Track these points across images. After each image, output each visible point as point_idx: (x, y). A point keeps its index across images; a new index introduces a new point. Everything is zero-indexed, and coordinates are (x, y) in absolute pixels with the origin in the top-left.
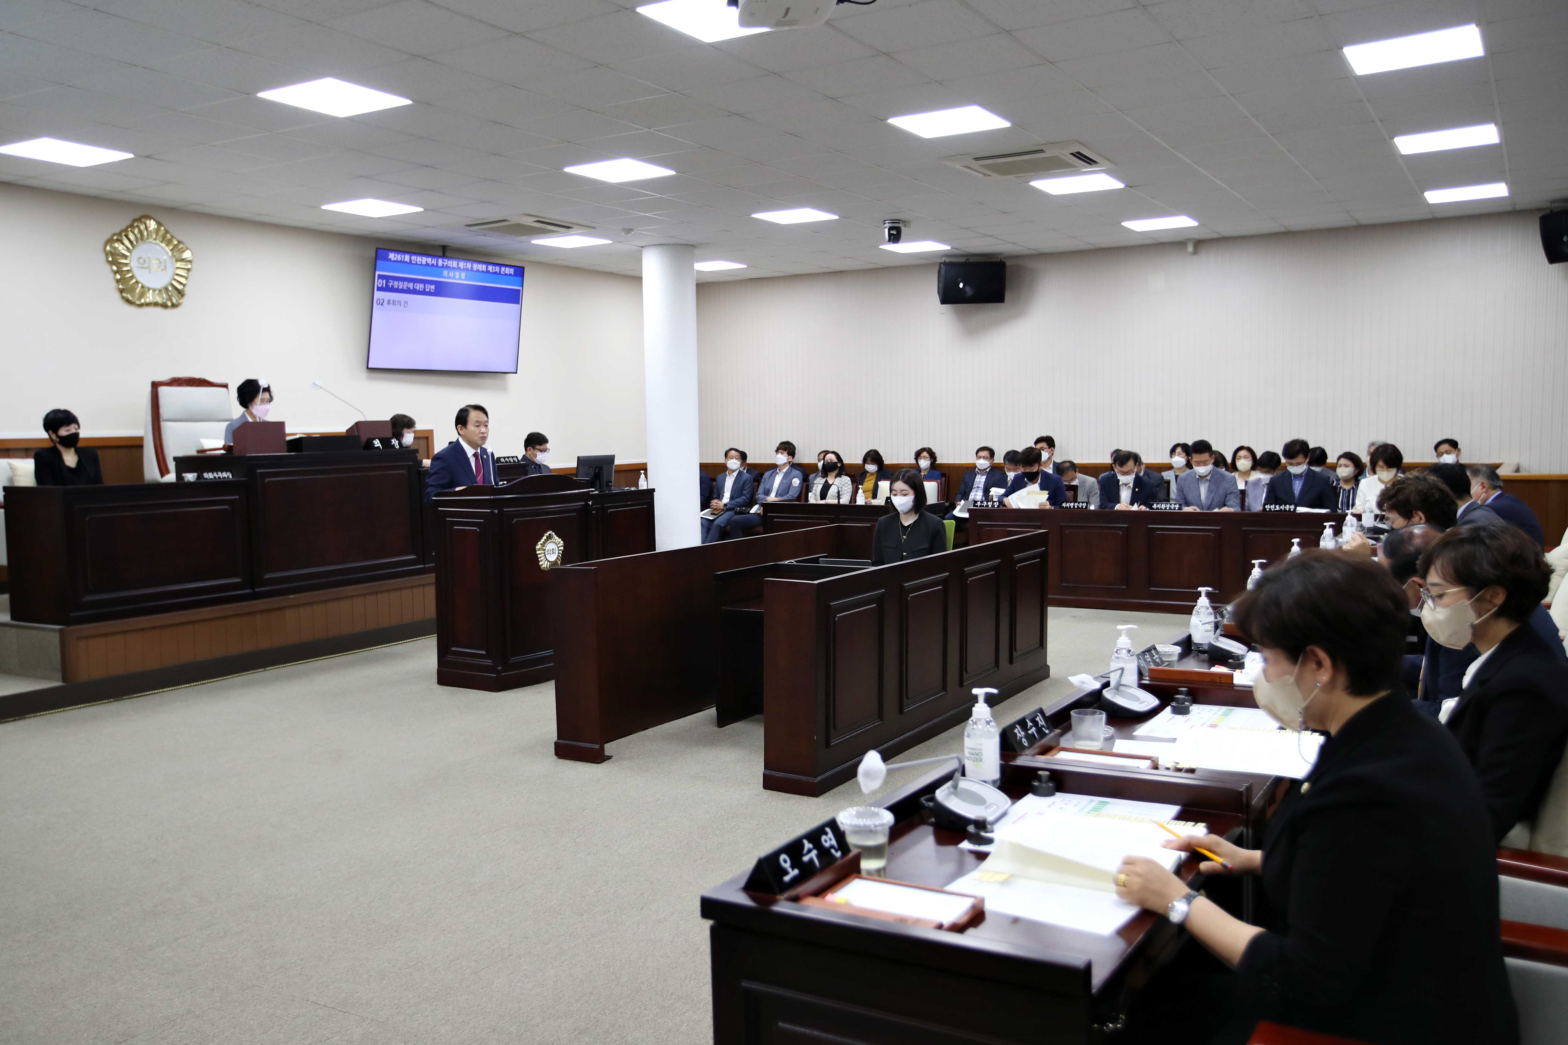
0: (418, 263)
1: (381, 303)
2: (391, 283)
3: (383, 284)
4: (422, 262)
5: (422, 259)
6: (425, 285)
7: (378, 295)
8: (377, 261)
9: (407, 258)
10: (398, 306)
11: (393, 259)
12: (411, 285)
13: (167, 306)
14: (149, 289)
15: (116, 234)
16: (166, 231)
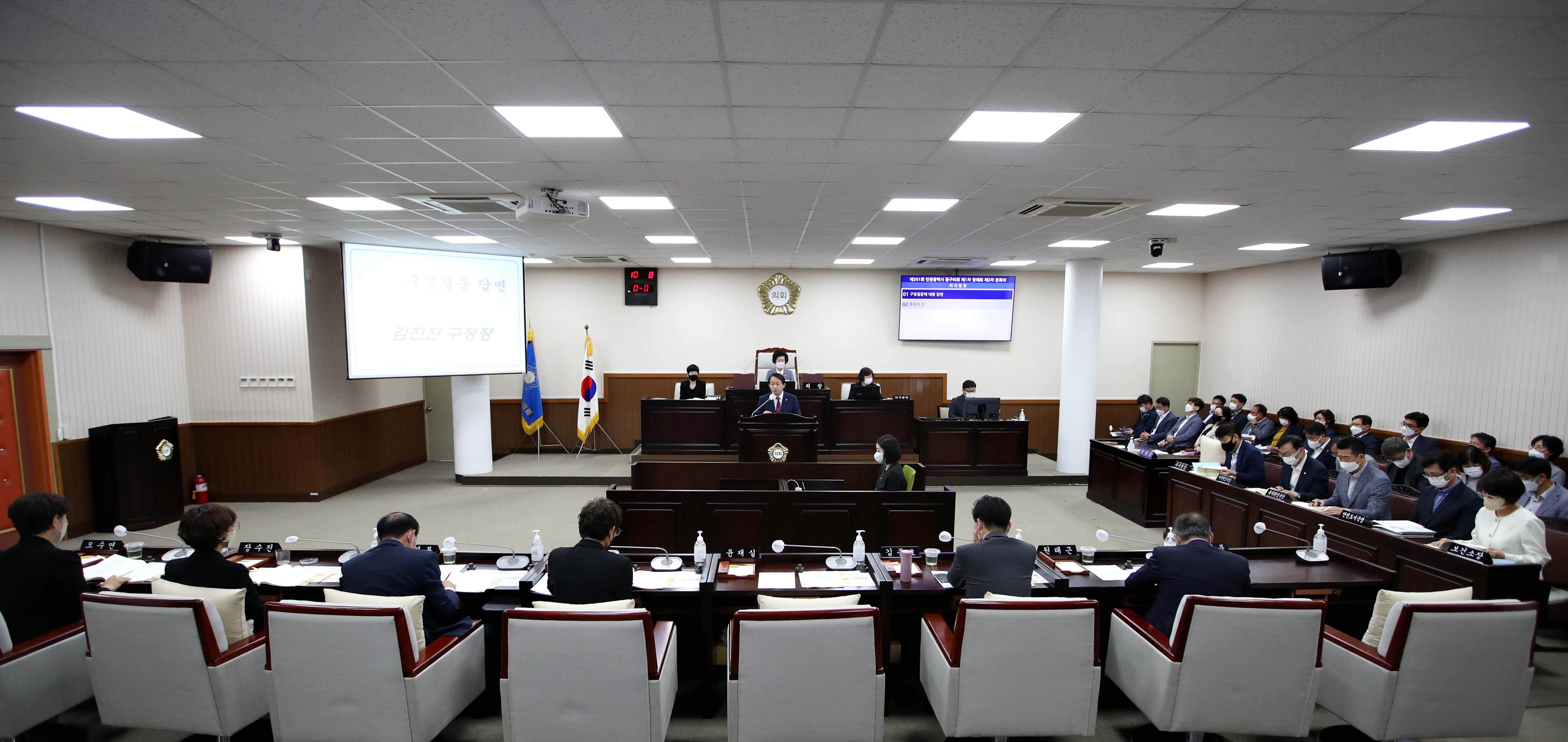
1: (905, 305)
2: (912, 293)
3: (906, 294)
4: (933, 280)
6: (936, 293)
7: (903, 300)
8: (902, 283)
9: (923, 279)
10: (917, 306)
11: (912, 281)
12: (926, 294)
13: (786, 314)
14: (777, 307)
15: (763, 283)
16: (788, 279)
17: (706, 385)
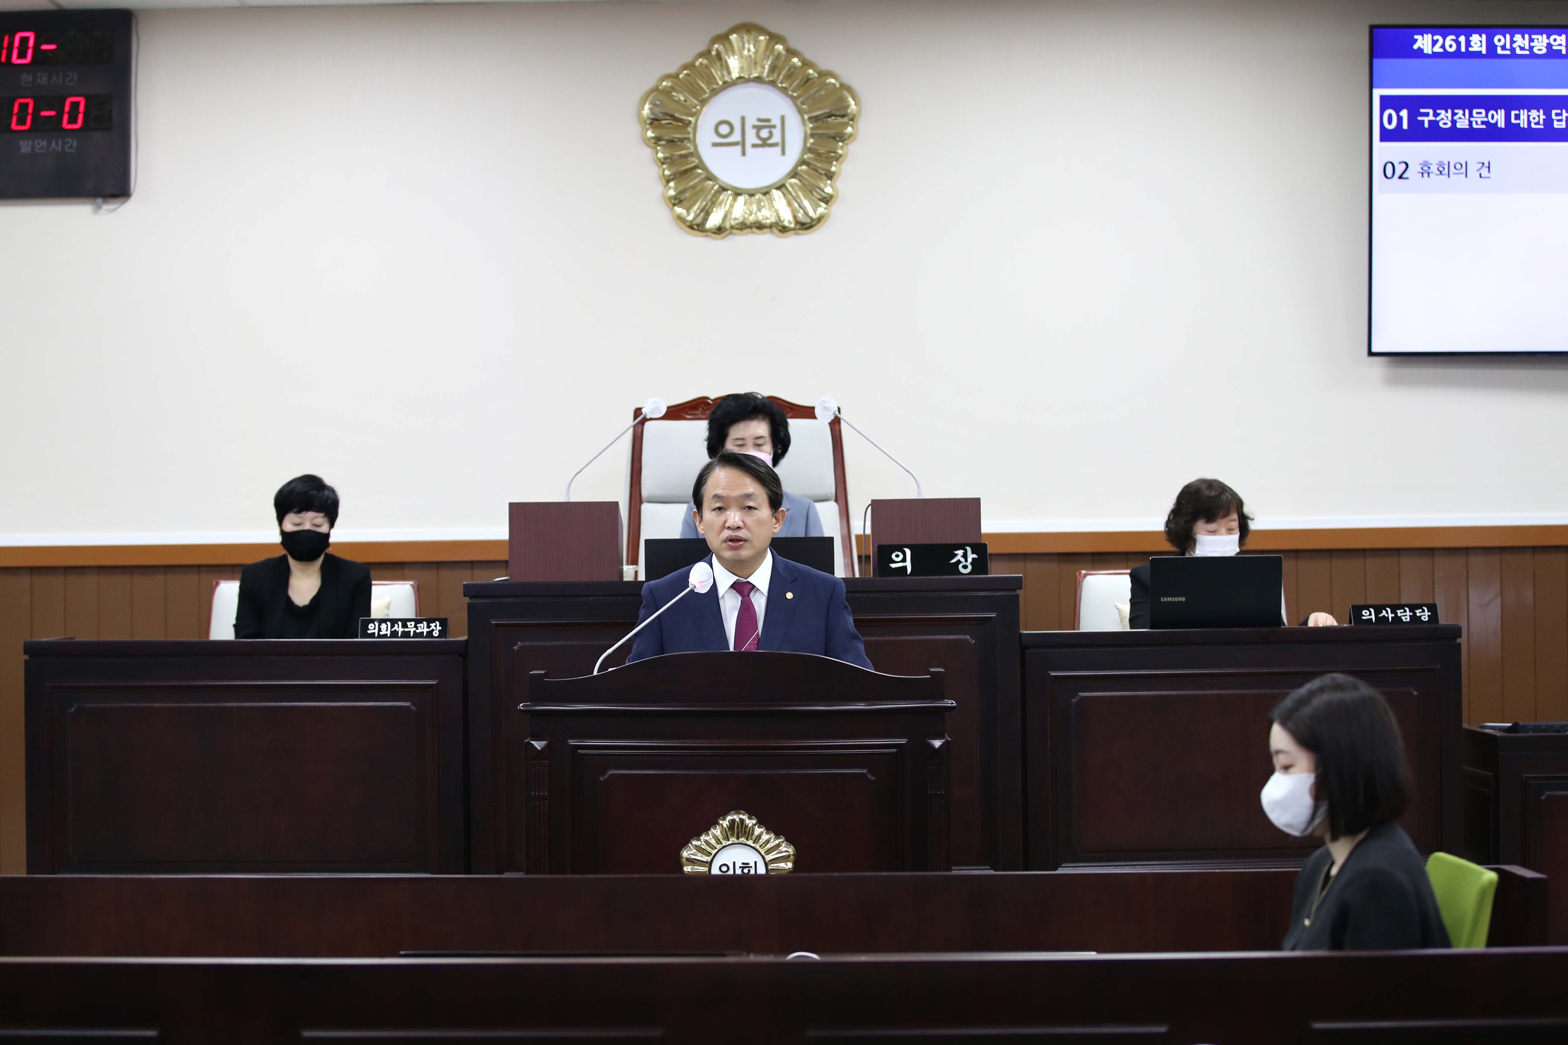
0: (1518, 52)
1: (1398, 173)
2: (1427, 114)
3: (1400, 119)
4: (1531, 48)
5: (1531, 40)
6: (1548, 114)
7: (1384, 151)
8: (1375, 61)
9: (1478, 43)
10: (1457, 179)
11: (1428, 50)
12: (1499, 118)
13: (784, 230)
14: (737, 193)
15: (667, 77)
16: (791, 52)
17: (374, 588)
